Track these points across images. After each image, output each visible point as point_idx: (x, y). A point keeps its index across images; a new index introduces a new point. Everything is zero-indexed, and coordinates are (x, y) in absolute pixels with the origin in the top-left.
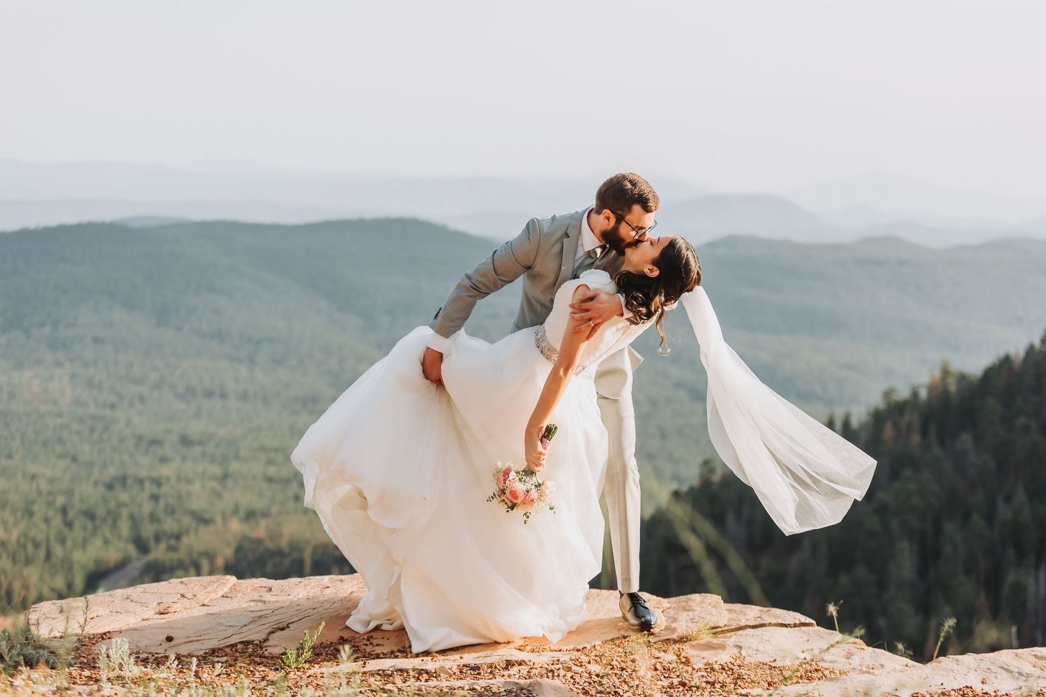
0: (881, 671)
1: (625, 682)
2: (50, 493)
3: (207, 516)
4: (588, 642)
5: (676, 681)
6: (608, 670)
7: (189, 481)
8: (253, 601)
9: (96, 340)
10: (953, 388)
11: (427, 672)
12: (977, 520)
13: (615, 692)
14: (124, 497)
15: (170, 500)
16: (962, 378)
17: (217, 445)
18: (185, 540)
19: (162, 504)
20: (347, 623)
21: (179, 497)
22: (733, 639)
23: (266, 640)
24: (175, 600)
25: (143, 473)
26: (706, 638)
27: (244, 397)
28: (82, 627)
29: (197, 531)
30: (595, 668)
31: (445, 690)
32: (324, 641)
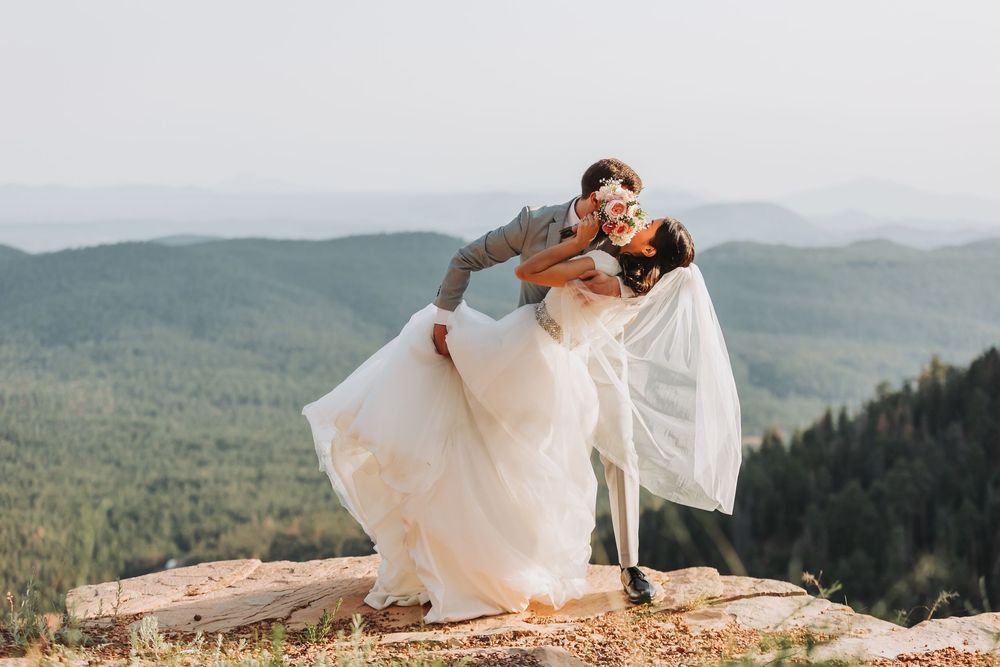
0: (868, 635)
1: (627, 650)
2: (96, 496)
3: (244, 515)
4: (592, 614)
5: (674, 648)
6: (610, 639)
7: (226, 483)
8: (276, 582)
9: (136, 352)
10: (942, 380)
11: (439, 643)
12: (968, 505)
13: (617, 659)
14: (166, 499)
15: (209, 501)
16: (951, 371)
17: (252, 449)
18: (223, 538)
19: (201, 504)
20: (365, 601)
21: (217, 498)
22: (729, 608)
23: (289, 617)
24: (203, 582)
25: (183, 476)
26: (703, 608)
27: (276, 403)
28: (115, 609)
29: (234, 529)
30: (598, 637)
31: (454, 658)
32: (343, 617)
